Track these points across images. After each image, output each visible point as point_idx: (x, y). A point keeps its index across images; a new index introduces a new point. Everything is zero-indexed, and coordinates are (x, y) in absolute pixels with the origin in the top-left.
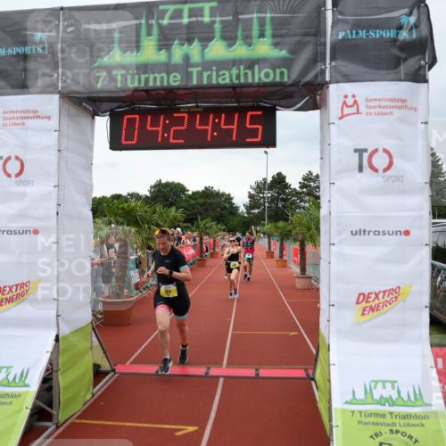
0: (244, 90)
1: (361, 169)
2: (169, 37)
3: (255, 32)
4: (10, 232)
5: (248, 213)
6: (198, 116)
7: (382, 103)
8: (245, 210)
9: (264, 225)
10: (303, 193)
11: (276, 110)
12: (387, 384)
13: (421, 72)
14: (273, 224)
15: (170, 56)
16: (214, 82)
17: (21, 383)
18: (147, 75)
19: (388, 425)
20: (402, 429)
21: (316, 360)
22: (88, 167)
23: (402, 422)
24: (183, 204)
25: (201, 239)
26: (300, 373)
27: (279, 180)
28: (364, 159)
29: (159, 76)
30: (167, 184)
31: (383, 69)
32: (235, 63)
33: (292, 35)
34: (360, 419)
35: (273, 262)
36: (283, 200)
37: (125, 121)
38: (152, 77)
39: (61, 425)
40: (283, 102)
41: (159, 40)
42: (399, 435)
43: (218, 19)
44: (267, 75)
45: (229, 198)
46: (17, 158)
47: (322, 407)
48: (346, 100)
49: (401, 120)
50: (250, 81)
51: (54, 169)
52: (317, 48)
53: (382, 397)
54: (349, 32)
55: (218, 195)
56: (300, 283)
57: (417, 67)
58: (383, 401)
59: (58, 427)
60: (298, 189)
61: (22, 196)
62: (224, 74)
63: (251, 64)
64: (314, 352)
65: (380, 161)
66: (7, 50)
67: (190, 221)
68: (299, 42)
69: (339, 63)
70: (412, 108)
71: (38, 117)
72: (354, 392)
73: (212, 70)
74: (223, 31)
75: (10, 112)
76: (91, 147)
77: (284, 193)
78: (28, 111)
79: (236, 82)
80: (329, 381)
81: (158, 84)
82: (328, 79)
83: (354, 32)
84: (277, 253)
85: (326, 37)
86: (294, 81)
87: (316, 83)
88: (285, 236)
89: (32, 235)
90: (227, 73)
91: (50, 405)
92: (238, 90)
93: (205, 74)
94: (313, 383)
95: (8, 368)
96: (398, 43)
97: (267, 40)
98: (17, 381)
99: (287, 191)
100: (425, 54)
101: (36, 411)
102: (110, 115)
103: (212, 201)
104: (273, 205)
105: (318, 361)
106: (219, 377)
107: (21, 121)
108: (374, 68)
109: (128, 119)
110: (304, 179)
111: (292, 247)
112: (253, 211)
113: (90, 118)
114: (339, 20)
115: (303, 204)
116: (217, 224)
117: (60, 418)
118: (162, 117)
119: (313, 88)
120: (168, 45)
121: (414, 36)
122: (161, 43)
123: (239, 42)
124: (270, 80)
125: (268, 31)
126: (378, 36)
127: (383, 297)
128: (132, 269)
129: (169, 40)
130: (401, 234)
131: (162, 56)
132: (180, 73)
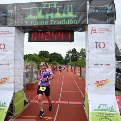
0: (65, 26)
1: (97, 47)
3: (68, 10)
4: (1, 64)
6: (53, 33)
7: (102, 30)
8: (65, 59)
9: (70, 62)
10: (81, 54)
11: (74, 31)
12: (104, 105)
13: (113, 21)
14: (73, 62)
15: (45, 17)
16: (57, 24)
17: (4, 106)
18: (39, 22)
19: (104, 116)
21: (84, 99)
22: (23, 46)
24: (48, 57)
25: (53, 66)
26: (80, 103)
27: (74, 50)
28: (98, 45)
29: (42, 22)
30: (44, 51)
32: (63, 19)
33: (78, 11)
35: (72, 73)
36: (75, 56)
37: (33, 34)
39: (15, 117)
40: (76, 29)
41: (42, 12)
42: (107, 119)
43: (58, 7)
44: (71, 22)
45: (60, 55)
46: (3, 44)
47: (86, 112)
49: (107, 34)
50: (67, 23)
52: (85, 15)
54: (93, 10)
55: (58, 54)
56: (80, 78)
58: (103, 110)
59: (14, 118)
60: (79, 53)
62: (60, 22)
63: (67, 19)
64: (84, 97)
65: (102, 45)
66: (1, 15)
67: (50, 61)
68: (80, 13)
69: (91, 19)
71: (9, 33)
72: (95, 108)
74: (59, 10)
75: (2, 32)
76: (24, 41)
77: (76, 54)
78: (6, 31)
79: (63, 24)
80: (88, 105)
81: (42, 24)
82: (88, 23)
83: (95, 10)
84: (74, 70)
85: (87, 12)
88: (76, 65)
89: (7, 65)
91: (12, 112)
93: (55, 22)
94: (84, 105)
96: (106, 14)
97: (71, 13)
98: (3, 105)
99: (76, 53)
100: (114, 17)
101: (8, 113)
102: (29, 33)
103: (56, 56)
104: (73, 57)
105: (85, 100)
106: (58, 104)
107: (4, 34)
108: (100, 20)
109: (34, 34)
110: (81, 50)
111: (78, 68)
112: (67, 59)
113: (23, 34)
114: (91, 7)
115: (81, 57)
116: (57, 62)
117: (15, 115)
118: (43, 33)
119: (84, 25)
120: (45, 14)
121: (111, 12)
122: (43, 13)
123: (64, 13)
124: (72, 23)
125: (72, 10)
126: (101, 12)
127: (103, 82)
128: (35, 74)
129: (45, 12)
130: (107, 65)
131: (43, 17)
132: (48, 21)
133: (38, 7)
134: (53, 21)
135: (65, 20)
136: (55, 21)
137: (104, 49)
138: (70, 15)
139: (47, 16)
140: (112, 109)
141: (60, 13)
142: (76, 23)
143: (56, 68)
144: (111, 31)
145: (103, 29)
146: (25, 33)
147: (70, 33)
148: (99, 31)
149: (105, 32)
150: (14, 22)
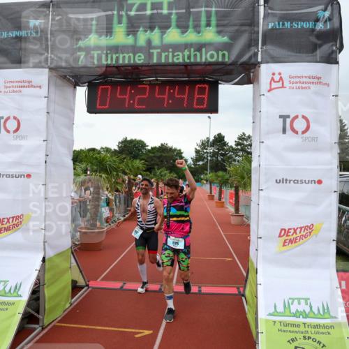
0: (194, 68)
1: (284, 131)
2: (135, 25)
3: (203, 22)
4: (8, 176)
5: (194, 164)
6: (157, 87)
7: (302, 80)
8: (192, 163)
9: (206, 174)
10: (237, 149)
11: (219, 83)
12: (302, 301)
13: (334, 56)
14: (214, 173)
15: (136, 40)
16: (170, 61)
17: (15, 294)
18: (117, 55)
19: (302, 333)
20: (313, 336)
21: (246, 281)
22: (70, 125)
23: (313, 330)
24: (143, 157)
26: (233, 291)
27: (219, 140)
28: (287, 123)
29: (127, 56)
30: (131, 141)
32: (187, 46)
33: (231, 25)
34: (280, 328)
35: (213, 203)
36: (222, 155)
38: (121, 56)
39: (46, 327)
40: (224, 77)
41: (128, 27)
42: (311, 340)
43: (174, 11)
44: (212, 56)
45: (179, 153)
46: (15, 118)
47: (250, 317)
48: (274, 77)
49: (316, 93)
50: (198, 60)
51: (43, 127)
52: (251, 36)
53: (297, 310)
54: (277, 23)
55: (171, 150)
56: (234, 220)
57: (330, 51)
59: (43, 329)
60: (234, 146)
61: (18, 148)
62: (178, 55)
63: (200, 47)
64: (245, 274)
65: (300, 125)
66: (8, 33)
67: (149, 170)
68: (237, 31)
69: (269, 47)
70: (326, 84)
71: (32, 86)
72: (275, 307)
73: (169, 52)
74: (177, 21)
75: (10, 82)
76: (73, 110)
77: (223, 149)
78: (23, 82)
79: (187, 61)
80: (256, 297)
81: (126, 62)
82: (259, 60)
83: (281, 23)
84: (216, 196)
85: (258, 27)
86: (233, 61)
87: (250, 63)
88: (224, 183)
89: (26, 178)
90: (180, 54)
91: (38, 312)
92: (189, 67)
93: (163, 55)
94: (243, 298)
95: (5, 282)
96: (315, 33)
97: (213, 29)
98: (12, 292)
99: (225, 148)
100: (336, 42)
101: (27, 315)
102: (88, 86)
103: (167, 154)
104: (214, 158)
105: (248, 282)
107: (18, 89)
109: (102, 89)
110: (239, 139)
111: (228, 192)
112: (198, 163)
113: (72, 88)
114: (269, 13)
115: (237, 158)
116: (170, 173)
117: (45, 321)
118: (129, 88)
119: (248, 67)
120: (134, 31)
121: (328, 27)
122: (129, 29)
123: (190, 30)
125: (214, 22)
126: (299, 27)
127: (300, 232)
129: (135, 27)
130: (315, 183)
131: (130, 40)
132: (143, 54)
133: (115, 12)
134: (158, 52)
135: (192, 50)
136: (164, 52)
137: (305, 135)
138: (210, 35)
139: (142, 37)
140: (326, 311)
141: (179, 30)
142: (227, 60)
146: (77, 87)
147: (207, 87)
150: (46, 54)
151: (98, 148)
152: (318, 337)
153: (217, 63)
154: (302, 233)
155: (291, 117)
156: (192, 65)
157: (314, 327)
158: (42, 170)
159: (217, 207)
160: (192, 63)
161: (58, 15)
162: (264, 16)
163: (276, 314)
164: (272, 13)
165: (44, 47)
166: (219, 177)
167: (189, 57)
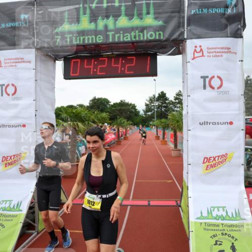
0: (139, 44)
1: (205, 87)
2: (96, 15)
3: (144, 11)
4: (9, 126)
5: (145, 114)
6: (113, 59)
7: (217, 50)
8: (143, 113)
9: (154, 121)
10: (176, 102)
11: (157, 55)
12: (220, 208)
13: (239, 32)
14: (159, 120)
15: (96, 26)
16: (122, 40)
17: (18, 209)
18: (84, 37)
19: (221, 230)
20: (228, 233)
21: (182, 196)
22: (53, 89)
23: (228, 229)
24: (108, 110)
25: (118, 129)
26: (173, 203)
27: (162, 96)
29: (90, 37)
30: (99, 99)
31: (218, 31)
32: (133, 29)
33: (164, 13)
34: (205, 227)
35: (159, 142)
36: (164, 107)
37: (72, 63)
38: (86, 38)
39: (40, 232)
40: (161, 50)
41: (91, 17)
42: (227, 236)
43: (123, 4)
44: (151, 35)
45: (134, 107)
46: (13, 85)
47: (184, 221)
48: (197, 49)
49: (227, 59)
50: (142, 39)
51: (33, 90)
52: (180, 20)
53: (217, 215)
54: (197, 10)
55: (128, 105)
56: (174, 154)
57: (236, 29)
58: (218, 218)
59: (38, 233)
60: (173, 101)
61: (16, 106)
62: (127, 36)
63: (142, 29)
64: (181, 190)
65: (216, 83)
66: (5, 24)
67: (112, 119)
68: (169, 17)
69: (192, 27)
70: (233, 53)
71: (24, 62)
73: (120, 34)
74: (126, 11)
75: (9, 59)
76: (54, 78)
77: (165, 103)
78: (18, 59)
79: (133, 39)
80: (188, 206)
81: (90, 42)
82: (185, 37)
83: (200, 10)
84: (161, 137)
85: (184, 13)
86: (167, 38)
87: (179, 39)
88: (165, 127)
89: (22, 127)
90: (129, 35)
91: (34, 221)
92: (135, 44)
93: (117, 36)
94: (180, 208)
95: (10, 201)
96: (226, 16)
97: (151, 16)
98: (15, 208)
99: (167, 102)
100: (241, 22)
101: (26, 224)
102: (64, 60)
103: (125, 108)
104: (159, 110)
106: (127, 206)
107: (14, 64)
108: (213, 31)
109: (74, 62)
110: (177, 95)
111: (169, 133)
112: (148, 114)
113: (53, 62)
114: (192, 3)
115: (176, 109)
116: (127, 121)
117: (39, 228)
118: (93, 60)
119: (178, 42)
120: (95, 20)
121: (235, 12)
122: (92, 19)
123: (135, 17)
124: (153, 38)
125: (152, 11)
126: (214, 12)
127: (218, 160)
128: (80, 146)
129: (96, 17)
130: (228, 124)
131: (92, 26)
132: (102, 36)
133: (81, 6)
134: (112, 34)
135: (137, 31)
136: (117, 34)
137: (220, 90)
138: (149, 20)
140: (238, 215)
141: (127, 18)
142: (162, 38)
143: (124, 133)
144: (236, 53)
145: (218, 48)
146: (57, 61)
147: (149, 58)
148: (210, 53)
149: (222, 56)
150: (33, 38)
151: (75, 105)
152: (232, 234)
153: (155, 41)
154: (220, 160)
155: (209, 78)
156: (137, 42)
157: (230, 226)
158: (33, 121)
159: (162, 144)
160: (137, 41)
161: (41, 10)
162: (188, 5)
163: (202, 218)
164: (194, 3)
165: (31, 33)
166: (162, 123)
167: (135, 37)
